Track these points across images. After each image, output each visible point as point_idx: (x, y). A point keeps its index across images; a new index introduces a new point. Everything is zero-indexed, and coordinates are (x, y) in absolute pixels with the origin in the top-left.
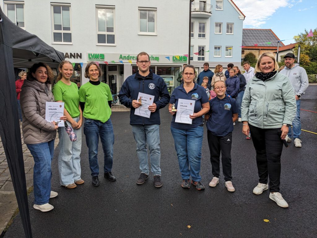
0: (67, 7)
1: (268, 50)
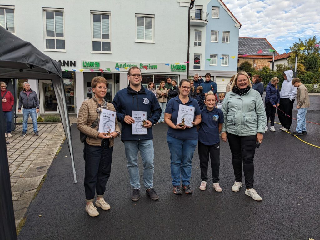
0: (60, 13)
1: (263, 59)
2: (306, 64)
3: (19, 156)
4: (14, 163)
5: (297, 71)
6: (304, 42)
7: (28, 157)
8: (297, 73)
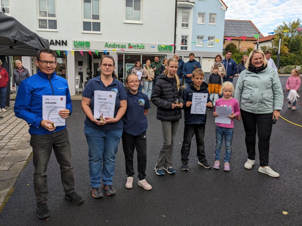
1: (248, 41)
2: (289, 46)
3: (12, 130)
4: (7, 136)
5: (281, 52)
6: (288, 25)
7: (20, 130)
8: (281, 55)
